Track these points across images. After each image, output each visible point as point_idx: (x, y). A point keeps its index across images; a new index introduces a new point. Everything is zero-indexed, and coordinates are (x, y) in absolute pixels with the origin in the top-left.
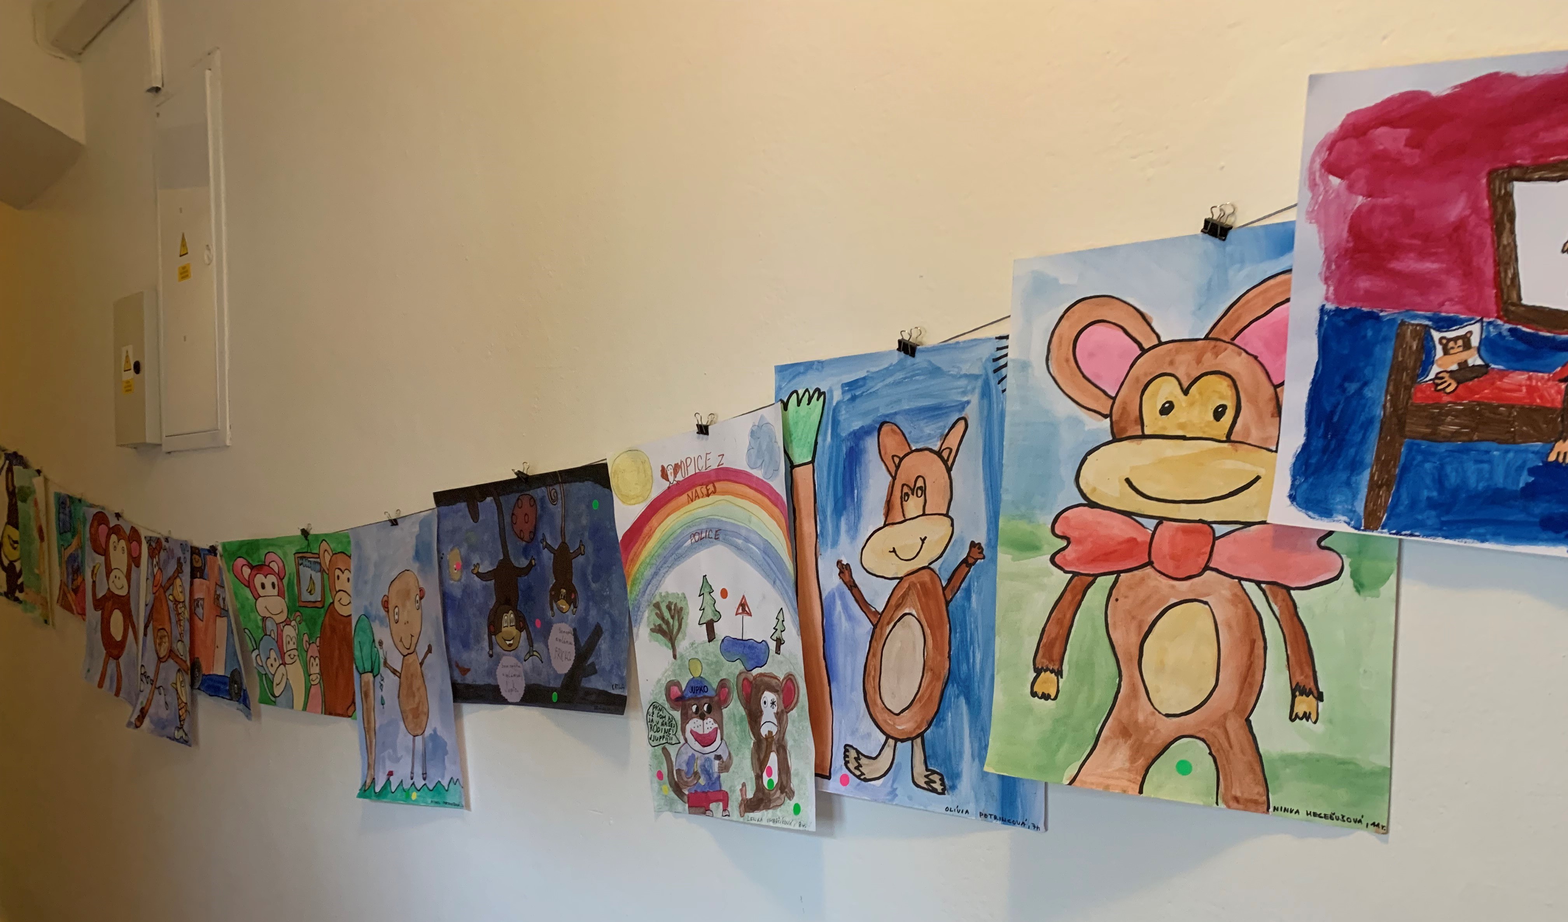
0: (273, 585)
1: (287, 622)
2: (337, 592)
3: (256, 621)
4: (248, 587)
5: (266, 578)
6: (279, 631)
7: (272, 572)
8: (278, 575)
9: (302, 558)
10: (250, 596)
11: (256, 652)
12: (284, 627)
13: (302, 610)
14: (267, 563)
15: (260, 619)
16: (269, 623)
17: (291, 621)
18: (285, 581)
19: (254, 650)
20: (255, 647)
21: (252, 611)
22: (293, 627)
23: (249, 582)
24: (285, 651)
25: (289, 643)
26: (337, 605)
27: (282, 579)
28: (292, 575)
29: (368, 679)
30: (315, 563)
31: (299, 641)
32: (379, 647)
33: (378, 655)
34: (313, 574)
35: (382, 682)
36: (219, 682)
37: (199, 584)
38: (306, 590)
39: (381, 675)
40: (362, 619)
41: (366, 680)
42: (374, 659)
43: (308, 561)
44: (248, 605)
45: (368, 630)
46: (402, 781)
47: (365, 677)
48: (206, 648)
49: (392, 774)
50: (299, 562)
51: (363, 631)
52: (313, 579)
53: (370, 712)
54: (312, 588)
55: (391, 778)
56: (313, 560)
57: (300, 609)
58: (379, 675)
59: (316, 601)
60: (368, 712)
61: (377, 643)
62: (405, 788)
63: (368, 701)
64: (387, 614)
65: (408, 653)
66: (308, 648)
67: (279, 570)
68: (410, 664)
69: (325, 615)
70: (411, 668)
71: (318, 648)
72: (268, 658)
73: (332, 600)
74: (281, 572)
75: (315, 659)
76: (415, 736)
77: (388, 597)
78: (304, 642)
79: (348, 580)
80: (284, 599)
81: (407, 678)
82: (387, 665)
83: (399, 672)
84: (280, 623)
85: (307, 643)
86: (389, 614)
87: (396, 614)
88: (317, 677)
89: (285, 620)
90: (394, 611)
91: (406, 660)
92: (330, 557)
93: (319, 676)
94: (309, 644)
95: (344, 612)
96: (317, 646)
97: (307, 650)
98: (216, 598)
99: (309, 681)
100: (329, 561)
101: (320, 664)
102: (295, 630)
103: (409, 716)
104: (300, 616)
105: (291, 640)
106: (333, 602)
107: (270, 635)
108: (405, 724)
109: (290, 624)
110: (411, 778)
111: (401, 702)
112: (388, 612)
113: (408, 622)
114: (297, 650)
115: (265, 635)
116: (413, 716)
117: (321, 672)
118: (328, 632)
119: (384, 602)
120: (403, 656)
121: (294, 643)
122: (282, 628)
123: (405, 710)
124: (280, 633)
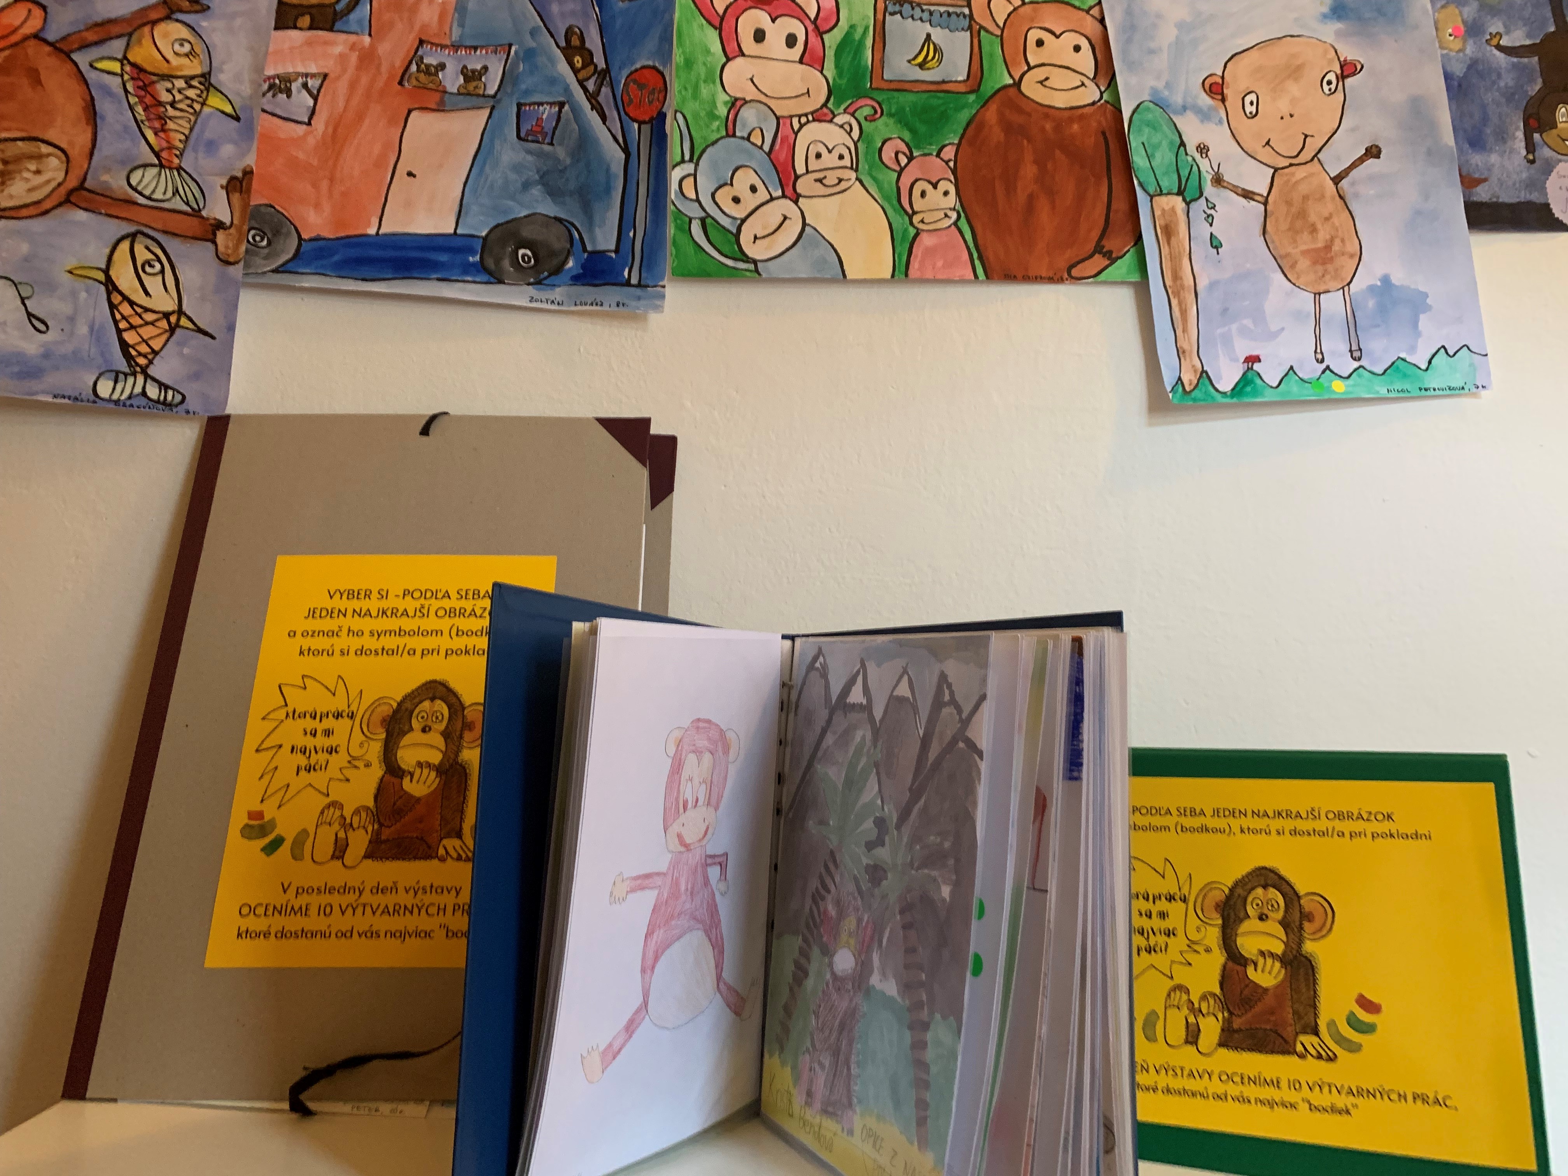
0: (791, 41)
1: (820, 116)
2: (1030, 68)
3: (713, 104)
4: (720, 29)
5: (773, 21)
6: (785, 130)
8: (814, 22)
9: (900, 2)
11: (689, 168)
12: (801, 126)
13: (879, 96)
15: (726, 103)
16: (749, 116)
17: (834, 116)
18: (832, 39)
19: (683, 161)
20: (687, 157)
21: (709, 79)
22: (842, 126)
23: (722, 18)
24: (800, 169)
25: (818, 156)
26: (1030, 88)
27: (820, 34)
28: (860, 31)
29: (1170, 205)
30: (949, 14)
31: (867, 153)
32: (1197, 156)
33: (1195, 168)
34: (939, 35)
35: (1212, 212)
36: (421, 248)
37: (309, 43)
38: (909, 61)
39: (1207, 200)
40: (1148, 109)
41: (1166, 208)
42: (1184, 173)
43: (923, 11)
44: (705, 64)
45: (1165, 128)
46: (1292, 368)
47: (1163, 202)
48: (332, 180)
49: (1257, 359)
50: (890, 8)
51: (1153, 126)
52: (936, 42)
53: (1180, 260)
54: (930, 58)
55: (1256, 366)
56: (942, 9)
57: (875, 95)
58: (1203, 200)
59: (944, 82)
60: (1175, 259)
61: (1191, 148)
62: (1305, 377)
63: (1173, 240)
64: (1220, 103)
65: (1291, 165)
66: (906, 165)
67: (821, 15)
68: (1297, 182)
69: (982, 107)
70: (1303, 189)
71: (952, 164)
72: (725, 184)
73: (1011, 82)
74: (826, 19)
75: (935, 186)
76: (1320, 294)
77: (1223, 77)
78: (888, 154)
79: (1077, 49)
80: (821, 72)
81: (1289, 203)
82: (1225, 184)
83: (1262, 196)
84: (791, 117)
85: (901, 156)
86: (1227, 104)
87: (1252, 103)
88: (946, 215)
89: (812, 113)
90: (1243, 99)
91: (1287, 175)
92: (1012, 8)
93: (954, 215)
94: (910, 158)
95: (1060, 101)
96: (947, 163)
97: (903, 169)
98: (418, 70)
99: (911, 223)
100: (1009, 15)
101: (958, 193)
102: (849, 134)
103: (1304, 264)
104: (873, 108)
105: (830, 151)
106: (1018, 84)
107: (748, 139)
108: (1286, 276)
109: (831, 121)
110: (1317, 360)
111: (1273, 242)
112: (1223, 100)
113: (1291, 116)
114: (856, 170)
115: (728, 135)
116: (1315, 263)
117: (965, 208)
118: (997, 134)
119: (1211, 85)
120: (1276, 170)
121: (841, 157)
122: (796, 126)
123: (1287, 255)
124: (787, 137)
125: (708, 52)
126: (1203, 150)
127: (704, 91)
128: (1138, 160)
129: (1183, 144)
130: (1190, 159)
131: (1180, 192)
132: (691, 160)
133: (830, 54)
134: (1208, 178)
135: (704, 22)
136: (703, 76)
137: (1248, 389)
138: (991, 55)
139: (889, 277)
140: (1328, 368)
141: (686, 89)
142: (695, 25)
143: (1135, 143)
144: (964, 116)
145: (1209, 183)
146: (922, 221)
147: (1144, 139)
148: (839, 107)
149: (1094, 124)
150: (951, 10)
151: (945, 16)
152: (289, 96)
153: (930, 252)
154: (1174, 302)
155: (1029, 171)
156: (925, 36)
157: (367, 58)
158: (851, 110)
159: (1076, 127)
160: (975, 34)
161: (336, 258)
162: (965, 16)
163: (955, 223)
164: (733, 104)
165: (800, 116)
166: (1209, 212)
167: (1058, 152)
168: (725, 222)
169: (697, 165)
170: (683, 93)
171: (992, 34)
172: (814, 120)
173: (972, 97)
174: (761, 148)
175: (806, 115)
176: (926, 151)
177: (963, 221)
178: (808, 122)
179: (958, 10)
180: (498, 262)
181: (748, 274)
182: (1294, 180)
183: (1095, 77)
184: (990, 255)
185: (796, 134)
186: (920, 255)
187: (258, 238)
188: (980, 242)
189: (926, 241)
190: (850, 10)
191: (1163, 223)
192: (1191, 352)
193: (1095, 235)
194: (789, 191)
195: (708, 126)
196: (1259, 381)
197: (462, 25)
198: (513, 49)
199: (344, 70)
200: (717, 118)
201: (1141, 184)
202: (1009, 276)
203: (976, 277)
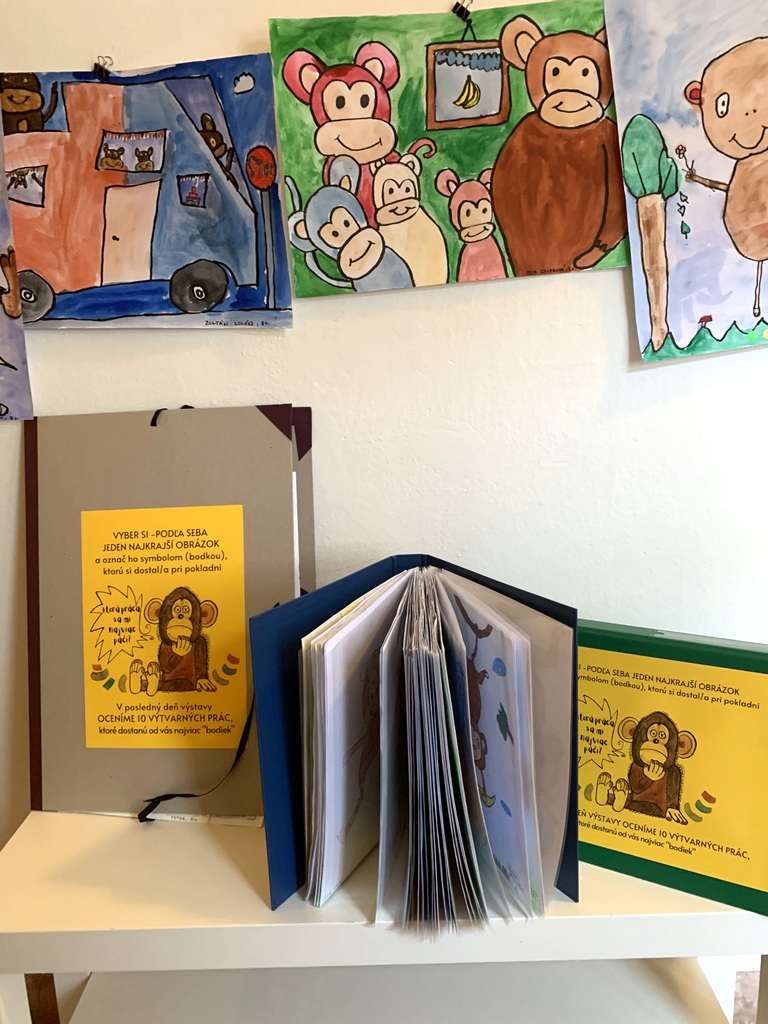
0: (364, 101)
1: (390, 159)
2: (548, 95)
3: (312, 164)
4: (309, 104)
5: (350, 88)
6: (366, 175)
7: (370, 78)
8: (381, 82)
9: (446, 51)
10: (309, 120)
11: (300, 215)
12: (378, 169)
13: (434, 136)
14: (360, 62)
15: (321, 161)
16: (338, 167)
17: (401, 157)
18: (395, 94)
19: (295, 212)
20: (297, 209)
21: (306, 146)
22: (406, 165)
23: (311, 94)
24: (379, 204)
25: (391, 191)
26: (547, 113)
27: (386, 91)
28: (416, 82)
29: (652, 203)
30: (485, 56)
31: (426, 185)
32: (676, 157)
33: (674, 168)
34: (477, 76)
35: (684, 204)
36: (131, 293)
37: (30, 142)
38: (454, 103)
39: (681, 194)
40: (639, 122)
41: (649, 206)
42: (664, 174)
43: (464, 56)
44: (302, 135)
45: (652, 137)
46: (735, 323)
47: (647, 201)
48: (65, 248)
49: (709, 319)
50: (439, 59)
51: (642, 137)
52: (475, 82)
53: (657, 245)
54: (470, 97)
55: (708, 325)
56: (479, 52)
57: (431, 135)
58: (678, 194)
59: (482, 117)
60: (653, 248)
61: (672, 152)
62: (744, 330)
63: (653, 232)
64: (698, 107)
65: (751, 155)
66: (456, 190)
67: (386, 74)
68: (755, 169)
69: (511, 135)
70: (759, 174)
71: (488, 186)
72: (327, 223)
73: (533, 110)
74: (390, 78)
75: (476, 205)
76: (762, 261)
77: (701, 83)
78: (441, 184)
79: (585, 72)
80: (389, 123)
81: (745, 188)
82: (697, 179)
83: (725, 184)
84: (369, 163)
85: (451, 184)
86: (703, 107)
87: (723, 104)
88: (485, 228)
89: (384, 158)
90: (717, 101)
91: (747, 163)
92: (534, 43)
93: (491, 227)
94: (458, 185)
95: (571, 121)
96: (485, 185)
97: (453, 194)
98: (107, 156)
99: (460, 238)
100: (532, 50)
101: (493, 210)
102: (412, 170)
103: (752, 238)
104: (430, 146)
105: (399, 186)
106: (538, 111)
107: (340, 186)
108: (737, 249)
109: (398, 162)
110: (755, 314)
111: (730, 222)
112: (700, 104)
113: (755, 111)
114: (419, 200)
115: (325, 186)
116: (761, 236)
117: (498, 222)
118: (522, 157)
119: (691, 91)
120: (738, 160)
121: (408, 190)
122: (373, 170)
123: (740, 232)
124: (367, 180)
125: (303, 125)
126: (681, 151)
127: (304, 156)
128: (629, 169)
129: (665, 149)
130: (670, 160)
131: (660, 191)
132: (300, 210)
133: (395, 106)
134: (683, 174)
135: (298, 101)
136: (302, 145)
137: (701, 344)
138: (518, 88)
139: (445, 282)
140: (762, 319)
141: (290, 157)
142: (291, 107)
143: (626, 154)
144: (498, 144)
145: (684, 178)
146: (468, 235)
147: (634, 150)
148: (403, 150)
149: (597, 139)
150: (486, 51)
151: (482, 57)
152: (26, 187)
153: (474, 259)
154: (650, 281)
155: (546, 185)
156: (466, 79)
157: (71, 149)
158: (412, 151)
159: (582, 142)
160: (505, 71)
161: (79, 306)
162: (497, 55)
163: (492, 234)
164: (327, 160)
165: (375, 161)
166: (682, 204)
167: (568, 166)
168: (329, 252)
169: (305, 212)
170: (289, 161)
171: (519, 69)
172: (386, 163)
173: (503, 128)
174: (349, 191)
175: (380, 160)
176: (470, 178)
177: (498, 232)
178: (382, 165)
179: (491, 51)
180: (181, 298)
181: (347, 290)
182: (752, 167)
183: (598, 97)
184: (516, 256)
185: (374, 176)
186: (466, 261)
187: (28, 296)
188: (510, 247)
189: (471, 250)
190: (408, 66)
191: (645, 219)
192: (661, 318)
193: (595, 231)
194: (372, 223)
195: (310, 182)
196: (709, 337)
197: (129, 116)
198: (168, 132)
199: (58, 163)
200: (316, 174)
201: (630, 190)
202: (531, 273)
203: (507, 276)
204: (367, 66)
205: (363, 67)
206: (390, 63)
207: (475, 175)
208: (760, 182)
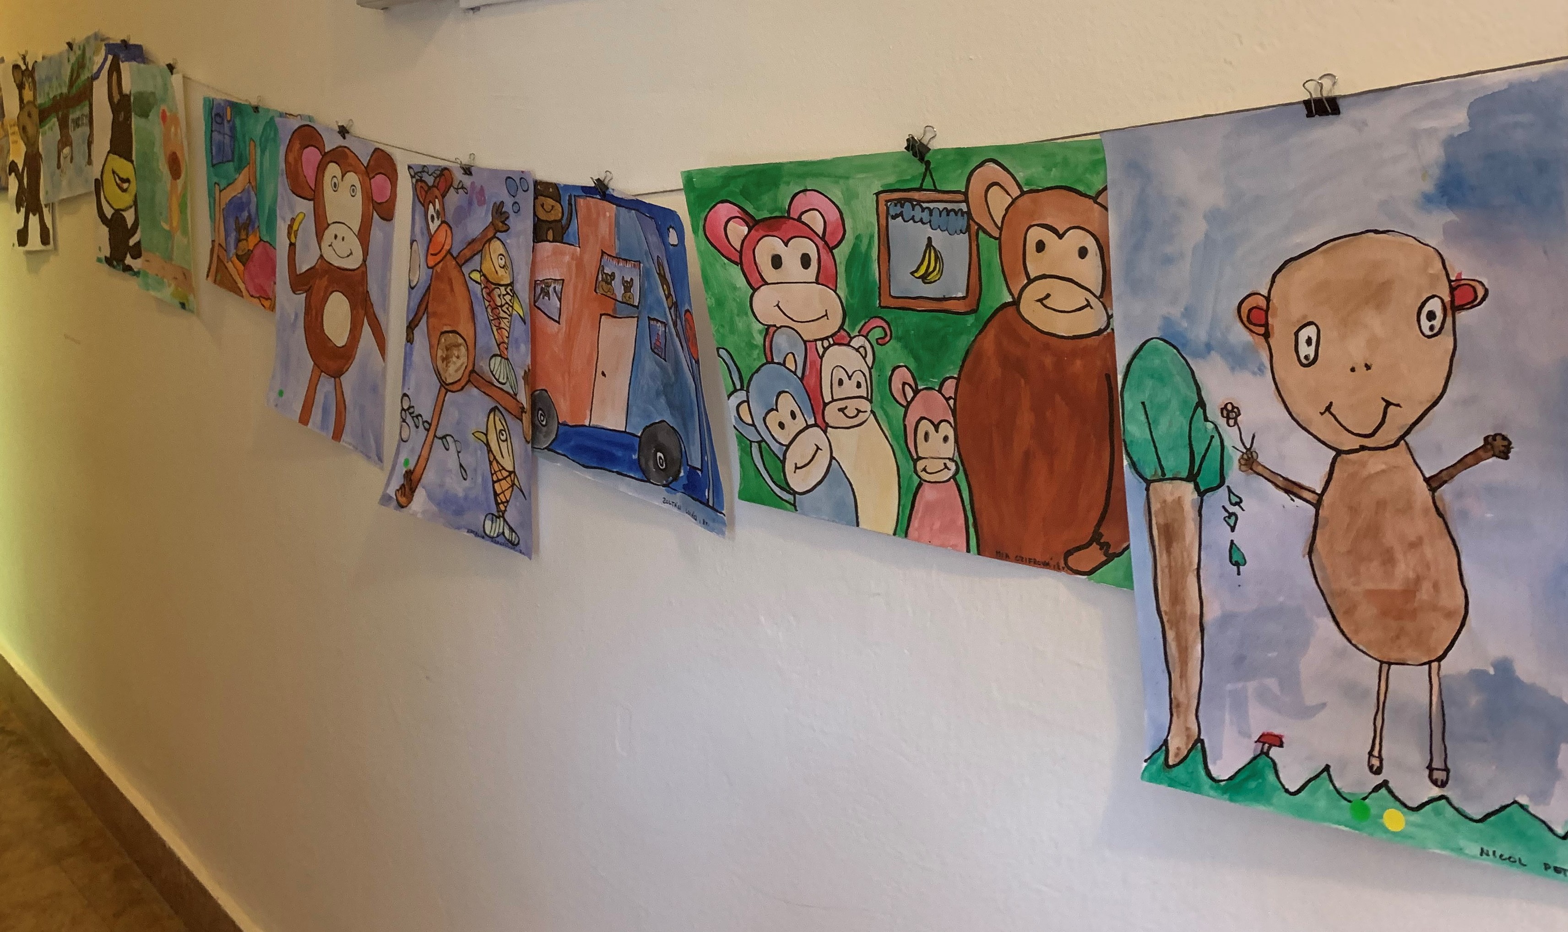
0: (805, 261)
2: (1031, 281)
3: (750, 334)
4: (740, 263)
5: (786, 245)
6: (812, 356)
7: (808, 233)
8: (823, 238)
9: (901, 202)
11: (741, 395)
13: (889, 315)
14: (794, 214)
16: (781, 341)
18: (842, 253)
19: (736, 390)
20: (738, 387)
21: (741, 313)
22: (857, 350)
23: (741, 252)
24: (827, 399)
25: (841, 382)
26: (1030, 309)
27: (830, 250)
28: (865, 241)
29: (1176, 495)
30: (948, 212)
31: (879, 383)
32: (1222, 422)
33: (1216, 441)
34: (939, 239)
35: (1235, 509)
36: (609, 443)
37: (555, 253)
38: (912, 273)
39: (1230, 491)
40: (1156, 349)
41: (1169, 499)
42: (1199, 450)
43: (923, 210)
44: (734, 300)
45: (1178, 379)
46: (1327, 768)
47: (1167, 491)
48: (569, 373)
49: (1278, 741)
50: (892, 212)
51: (1161, 378)
52: (937, 248)
53: (1184, 576)
54: (931, 269)
55: (1274, 752)
56: (941, 206)
57: (884, 313)
58: (1223, 491)
59: (945, 299)
60: (1177, 575)
61: (1213, 412)
62: (1345, 790)
63: (1176, 548)
64: (1262, 340)
65: (1363, 448)
66: (913, 399)
67: (828, 229)
68: (1370, 477)
69: (981, 332)
70: (1379, 489)
71: (951, 402)
72: (772, 410)
73: (1010, 300)
74: (833, 234)
75: (937, 427)
76: (1390, 664)
77: (1268, 299)
78: (896, 385)
79: (1083, 253)
80: (835, 291)
81: (1354, 510)
82: (1259, 469)
83: (1314, 492)
84: (816, 340)
85: (907, 388)
86: (1271, 341)
87: (1309, 342)
88: (946, 467)
89: (831, 336)
90: (1296, 334)
91: (1354, 463)
92: (1010, 200)
93: (952, 466)
94: (916, 392)
95: (1063, 326)
96: (947, 399)
97: (909, 403)
98: (603, 280)
99: (916, 472)
100: (1007, 210)
101: (956, 441)
102: (864, 358)
103: (1367, 611)
104: (884, 329)
105: (850, 378)
106: (1016, 303)
107: (784, 364)
108: (1337, 624)
109: (848, 345)
110: (1371, 767)
111: (1323, 568)
112: (1267, 336)
113: (1368, 367)
114: (871, 401)
115: (768, 363)
116: (1385, 613)
117: (962, 460)
118: (994, 370)
119: (1250, 311)
120: (1339, 452)
121: (859, 385)
122: (821, 351)
123: (1343, 593)
124: (815, 362)
125: (735, 288)
126: (1231, 413)
127: (740, 324)
128: (1132, 429)
129: (1201, 404)
130: (1210, 426)
131: (1192, 477)
132: (742, 389)
133: (841, 269)
134: (1234, 457)
135: (726, 261)
136: (736, 311)
137: (1252, 784)
138: (989, 265)
139: (892, 532)
140: (1385, 784)
141: (723, 326)
142: (718, 266)
143: (1130, 403)
144: (963, 343)
145: (1236, 464)
146: (924, 470)
147: (1144, 397)
148: (853, 330)
149: (1099, 363)
150: (949, 206)
151: (944, 213)
152: (549, 299)
153: (930, 507)
154: (1171, 635)
155: (1026, 419)
156: (926, 242)
157: (579, 263)
158: (864, 332)
160: (974, 237)
161: (573, 444)
162: (963, 213)
163: (954, 477)
164: (767, 330)
165: (822, 340)
166: (1232, 509)
168: (775, 447)
169: (748, 392)
170: (721, 330)
171: (991, 236)
172: (835, 344)
173: (970, 319)
174: (795, 373)
175: (827, 338)
176: (930, 385)
177: (961, 477)
178: (830, 346)
179: (955, 206)
180: (647, 463)
183: (1101, 296)
185: (821, 357)
186: (921, 510)
187: (542, 421)
188: (976, 506)
189: (927, 494)
190: (853, 218)
191: (1162, 521)
192: (1188, 706)
194: (820, 421)
195: (749, 355)
196: (1272, 777)
197: (619, 239)
198: (642, 265)
199: (570, 277)
200: (756, 346)
201: (1133, 465)
202: (1001, 555)
203: (968, 551)
204: (804, 218)
205: (799, 220)
206: (833, 215)
207: (935, 382)
208: (1381, 505)
